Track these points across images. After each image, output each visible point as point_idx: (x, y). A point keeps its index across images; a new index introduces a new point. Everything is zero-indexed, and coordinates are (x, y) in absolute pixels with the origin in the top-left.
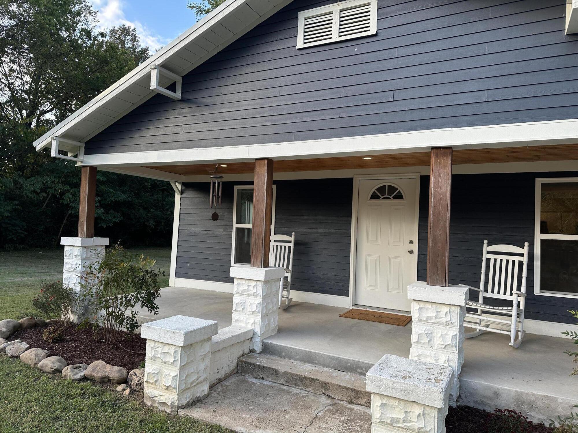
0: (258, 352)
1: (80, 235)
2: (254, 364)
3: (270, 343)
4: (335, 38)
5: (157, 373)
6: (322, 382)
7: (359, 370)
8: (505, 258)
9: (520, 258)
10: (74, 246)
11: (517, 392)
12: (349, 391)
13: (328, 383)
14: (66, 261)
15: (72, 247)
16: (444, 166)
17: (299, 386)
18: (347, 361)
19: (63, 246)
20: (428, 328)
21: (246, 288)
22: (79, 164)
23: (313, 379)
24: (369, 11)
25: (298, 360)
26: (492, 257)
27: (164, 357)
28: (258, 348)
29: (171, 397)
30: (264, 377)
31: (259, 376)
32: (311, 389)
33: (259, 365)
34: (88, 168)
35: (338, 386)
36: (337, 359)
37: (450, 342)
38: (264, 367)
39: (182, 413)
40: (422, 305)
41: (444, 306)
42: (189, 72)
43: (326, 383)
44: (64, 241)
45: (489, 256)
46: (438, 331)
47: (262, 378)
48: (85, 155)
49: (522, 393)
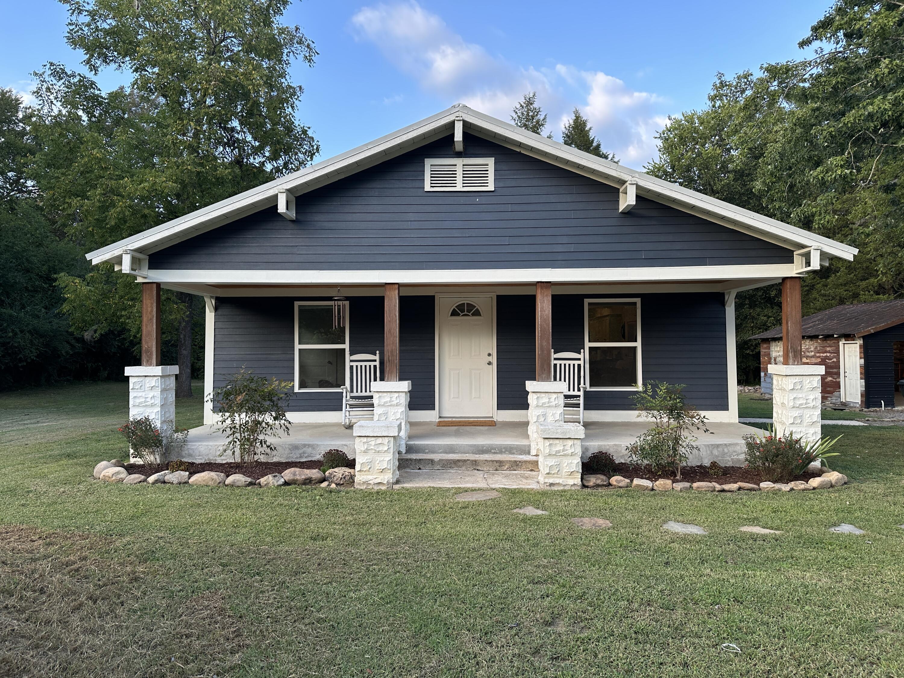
0: (404, 453)
1: (145, 364)
2: (410, 459)
3: (414, 444)
4: (459, 187)
5: (370, 462)
6: (473, 461)
7: (493, 451)
8: (567, 362)
9: (579, 362)
10: (146, 376)
11: (598, 445)
12: (495, 463)
13: (477, 460)
14: (132, 395)
15: (144, 378)
16: (547, 295)
17: (453, 468)
18: (483, 446)
19: (128, 377)
20: (543, 411)
21: (389, 399)
22: (140, 280)
23: (465, 460)
24: (487, 171)
25: (441, 453)
26: (558, 362)
27: (378, 448)
28: (403, 450)
29: (386, 477)
30: (421, 468)
31: (416, 468)
32: (464, 468)
33: (415, 459)
34: (155, 285)
35: (486, 461)
36: (475, 446)
37: (558, 418)
38: (420, 460)
39: (396, 487)
40: (539, 395)
41: (553, 394)
42: (304, 194)
43: (475, 461)
44: (129, 371)
45: (556, 362)
46: (550, 412)
47: (420, 469)
48: (149, 269)
49: (601, 445)
